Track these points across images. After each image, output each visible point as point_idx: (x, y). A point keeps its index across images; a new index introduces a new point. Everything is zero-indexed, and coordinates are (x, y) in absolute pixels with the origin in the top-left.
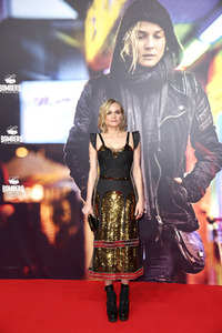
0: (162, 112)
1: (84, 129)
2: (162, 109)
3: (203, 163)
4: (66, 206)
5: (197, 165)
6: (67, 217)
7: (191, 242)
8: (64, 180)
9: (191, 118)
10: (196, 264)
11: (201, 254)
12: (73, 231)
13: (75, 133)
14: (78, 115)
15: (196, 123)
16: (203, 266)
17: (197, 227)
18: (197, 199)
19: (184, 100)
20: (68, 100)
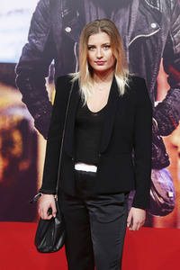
0: (131, 30)
1: (40, 47)
2: (132, 26)
3: (176, 90)
4: (17, 137)
5: (169, 93)
6: (17, 150)
7: (160, 180)
8: (15, 106)
9: (164, 38)
10: (165, 206)
11: (171, 194)
12: (24, 165)
13: (29, 51)
14: (33, 29)
15: (170, 44)
16: (173, 208)
17: (167, 164)
18: (169, 132)
19: (158, 17)
20: (21, 11)
